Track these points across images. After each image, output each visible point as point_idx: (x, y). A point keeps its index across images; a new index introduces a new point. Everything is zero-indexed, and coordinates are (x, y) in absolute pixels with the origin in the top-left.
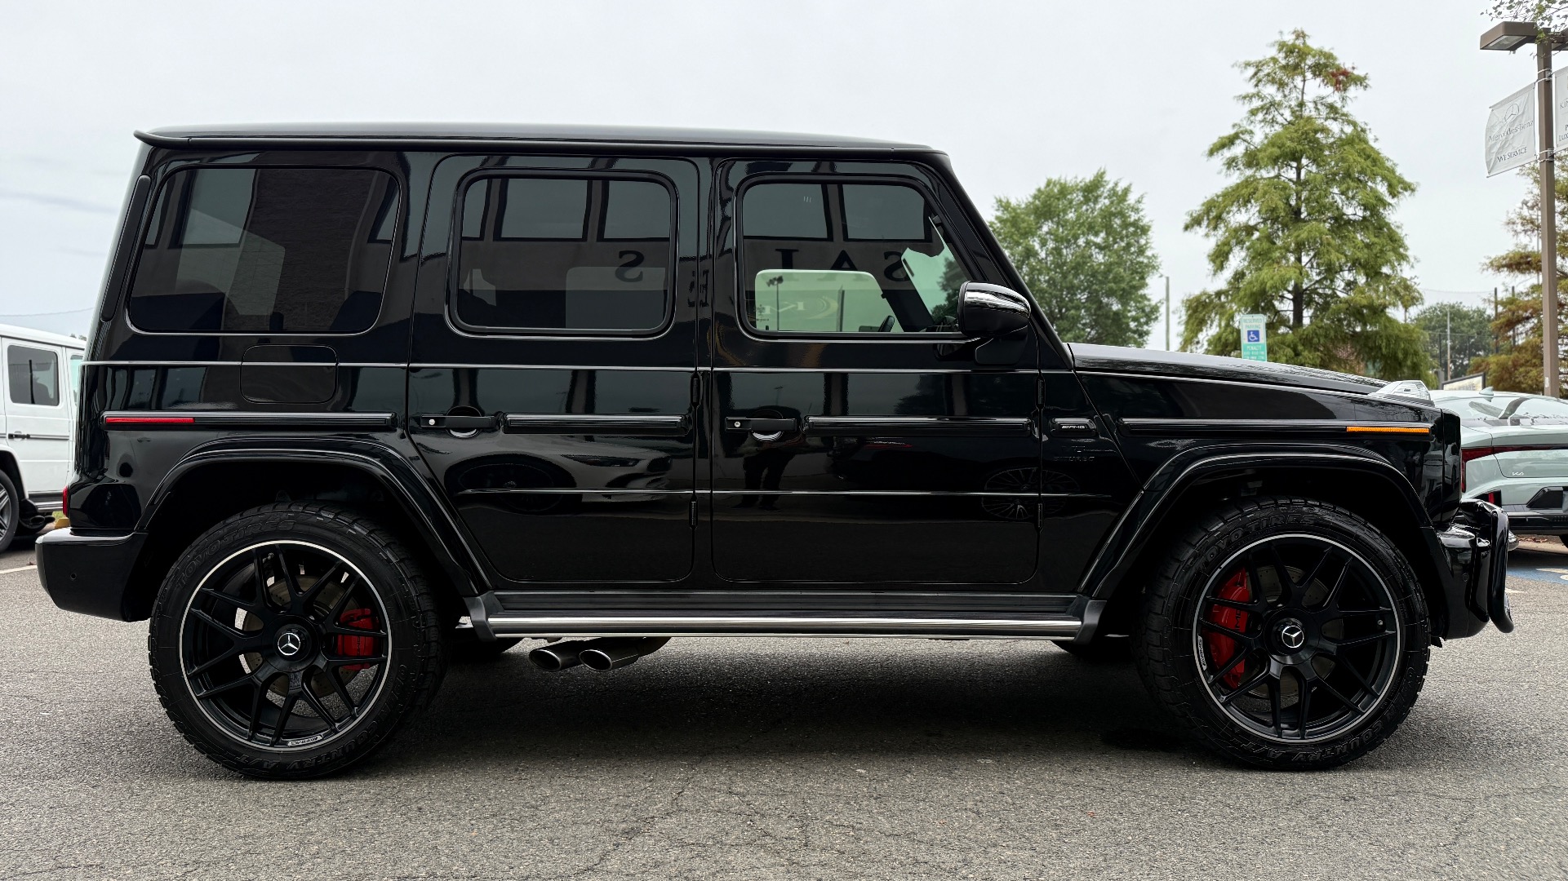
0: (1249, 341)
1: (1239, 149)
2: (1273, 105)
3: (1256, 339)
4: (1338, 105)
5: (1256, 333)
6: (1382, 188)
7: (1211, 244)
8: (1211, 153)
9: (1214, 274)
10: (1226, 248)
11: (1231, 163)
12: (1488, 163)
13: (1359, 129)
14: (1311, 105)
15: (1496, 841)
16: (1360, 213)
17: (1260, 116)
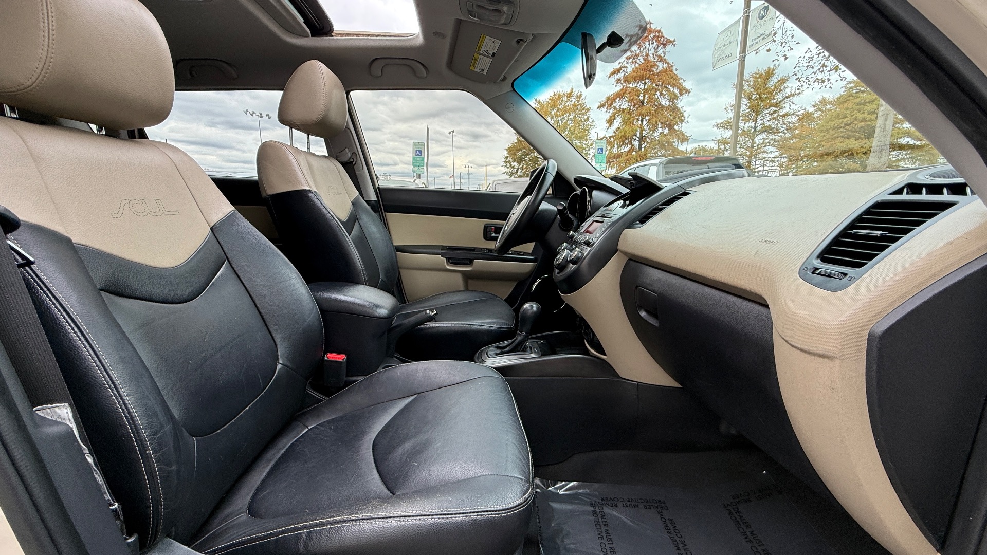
1: (621, 75)
2: (637, 56)
4: (662, 55)
6: (676, 91)
7: (607, 116)
8: (610, 77)
9: (608, 129)
10: (613, 117)
11: (618, 81)
12: (713, 63)
13: (670, 65)
14: (652, 56)
16: (667, 103)
17: (631, 60)
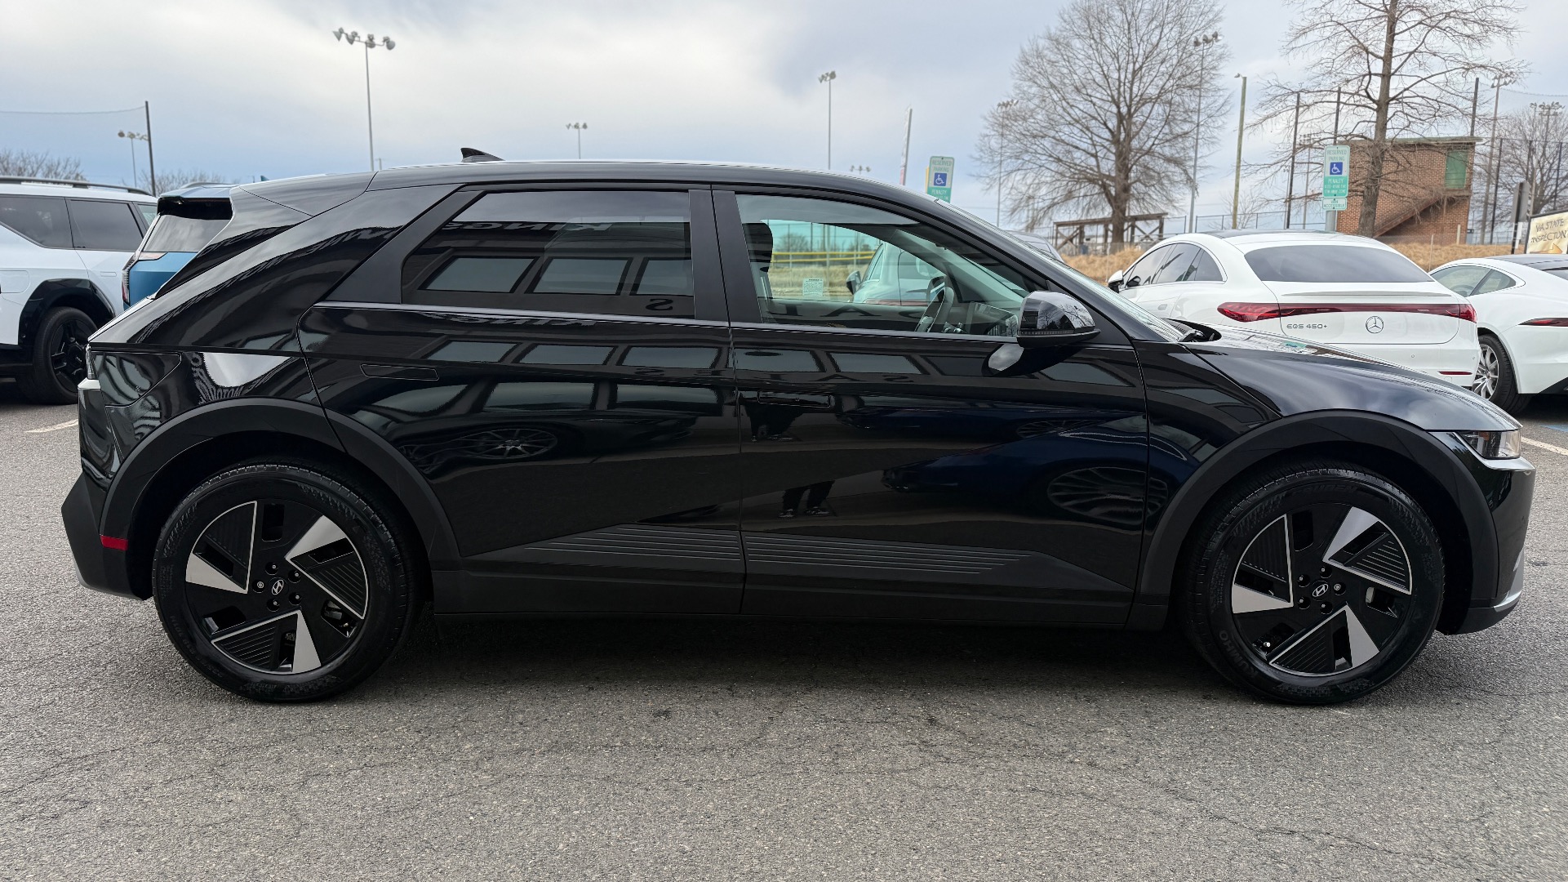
0: (1331, 173)
3: (1339, 171)
5: (1340, 165)
15: (1536, 740)
